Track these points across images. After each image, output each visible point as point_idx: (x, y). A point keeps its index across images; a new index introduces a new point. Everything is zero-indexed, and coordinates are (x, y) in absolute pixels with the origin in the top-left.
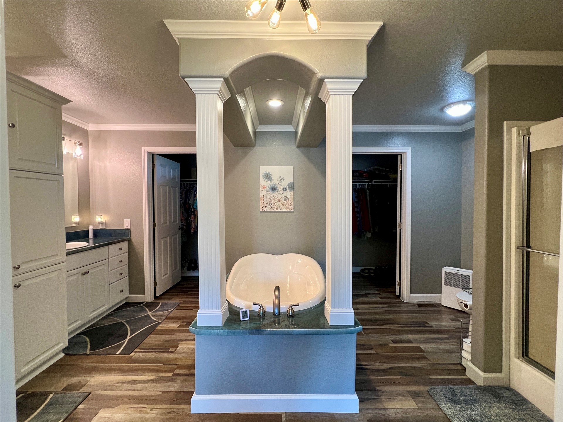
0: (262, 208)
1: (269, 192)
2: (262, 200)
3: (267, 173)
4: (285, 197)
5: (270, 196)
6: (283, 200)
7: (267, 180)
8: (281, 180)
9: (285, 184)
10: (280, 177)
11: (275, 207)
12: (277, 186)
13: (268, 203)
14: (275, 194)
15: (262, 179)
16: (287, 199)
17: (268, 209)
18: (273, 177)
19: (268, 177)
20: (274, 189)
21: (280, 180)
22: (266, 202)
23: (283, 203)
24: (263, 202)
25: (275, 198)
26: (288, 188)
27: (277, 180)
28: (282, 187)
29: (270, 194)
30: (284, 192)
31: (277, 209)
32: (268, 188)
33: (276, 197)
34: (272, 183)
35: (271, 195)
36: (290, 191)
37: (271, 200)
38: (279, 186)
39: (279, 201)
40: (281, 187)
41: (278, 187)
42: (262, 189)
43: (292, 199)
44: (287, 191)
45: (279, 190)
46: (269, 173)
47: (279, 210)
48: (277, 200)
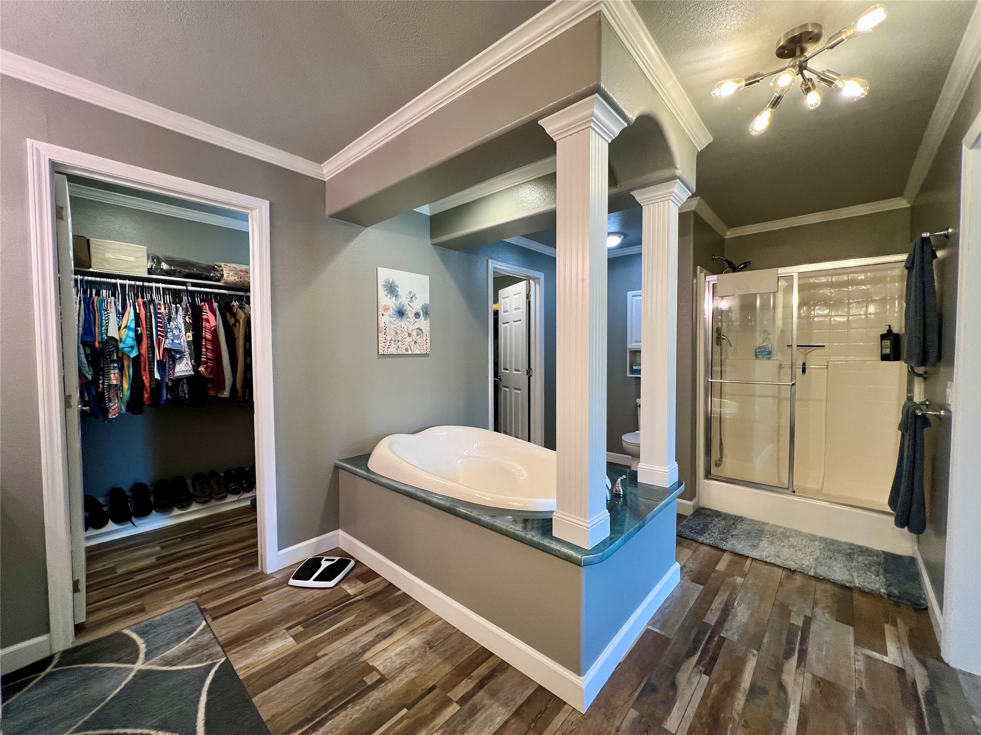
1: (394, 319)
2: (383, 333)
3: (391, 281)
4: (419, 329)
5: (395, 326)
6: (414, 333)
7: (391, 296)
8: (412, 298)
9: (417, 306)
10: (411, 292)
11: (403, 346)
12: (406, 309)
13: (393, 339)
14: (403, 323)
15: (382, 292)
16: (420, 332)
17: (393, 350)
18: (400, 291)
19: (392, 289)
20: (401, 313)
21: (410, 297)
22: (389, 338)
23: (415, 340)
24: (385, 336)
25: (403, 330)
26: (421, 314)
27: (407, 298)
28: (414, 312)
29: (395, 323)
30: (417, 320)
31: (407, 350)
32: (391, 310)
33: (405, 329)
34: (399, 302)
35: (398, 325)
36: (424, 320)
37: (397, 333)
38: (409, 308)
39: (410, 335)
40: (411, 311)
41: (408, 310)
42: (383, 312)
43: (427, 333)
44: (421, 318)
45: (410, 316)
46: (393, 282)
47: (410, 352)
48: (407, 335)
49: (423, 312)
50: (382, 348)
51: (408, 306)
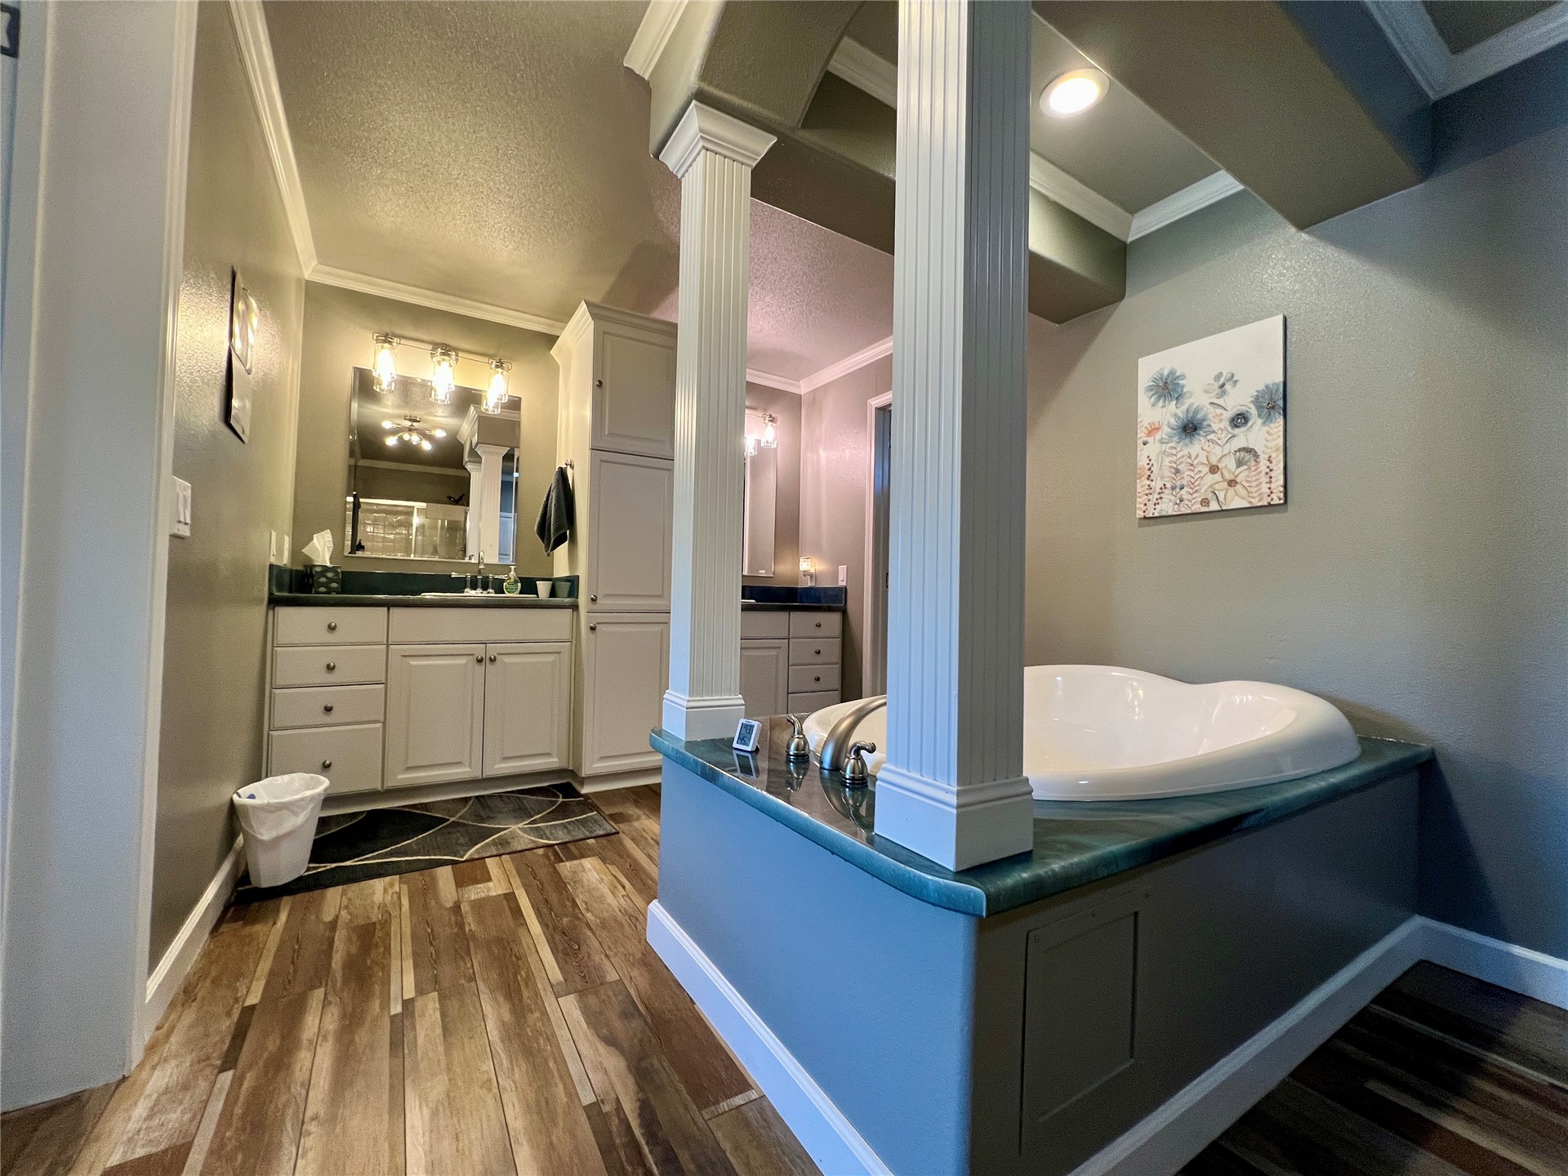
0: (1144, 508)
1: (1173, 444)
2: (1146, 476)
3: (1166, 373)
4: (1240, 450)
5: (1174, 458)
6: (1230, 463)
7: (1165, 401)
8: (1223, 386)
9: (1240, 398)
10: (1218, 377)
11: (1194, 495)
12: (1206, 415)
13: (1168, 485)
14: (1197, 448)
15: (1144, 400)
16: (1248, 456)
17: (1167, 507)
18: (1188, 385)
19: (1168, 388)
20: (1190, 428)
21: (1217, 385)
22: (1157, 484)
23: (1228, 477)
24: (1148, 482)
25: (1195, 463)
26: (1253, 411)
27: (1206, 392)
28: (1228, 415)
29: (1174, 452)
30: (1237, 431)
31: (1205, 502)
32: (1166, 429)
33: (1203, 458)
34: (1185, 407)
35: (1179, 455)
36: (1264, 424)
37: (1177, 471)
38: (1211, 412)
39: (1214, 469)
40: (1221, 414)
41: (1210, 416)
42: (1145, 439)
43: (1274, 455)
44: (1250, 423)
45: (1215, 427)
46: (1172, 373)
47: (1214, 506)
48: (1205, 469)
49: (1259, 407)
50: (1142, 506)
51: (1211, 408)
